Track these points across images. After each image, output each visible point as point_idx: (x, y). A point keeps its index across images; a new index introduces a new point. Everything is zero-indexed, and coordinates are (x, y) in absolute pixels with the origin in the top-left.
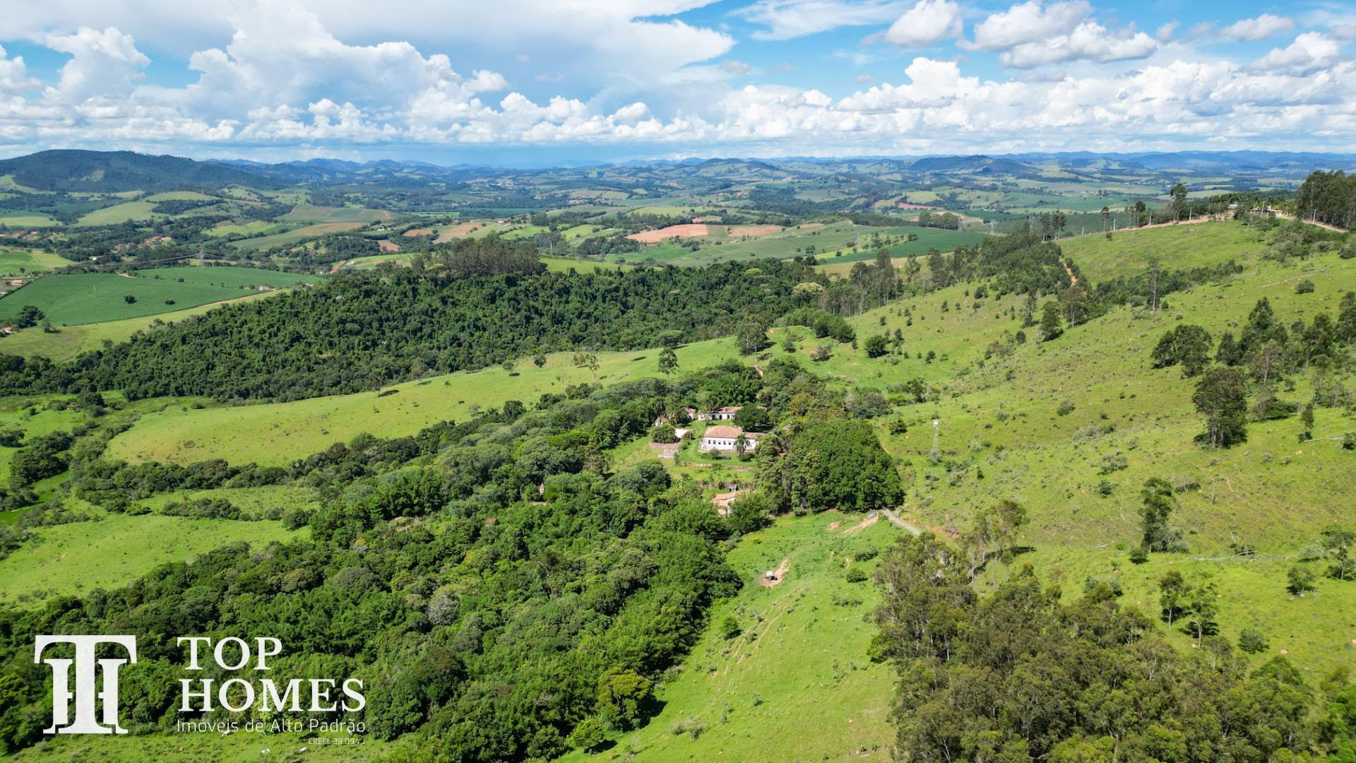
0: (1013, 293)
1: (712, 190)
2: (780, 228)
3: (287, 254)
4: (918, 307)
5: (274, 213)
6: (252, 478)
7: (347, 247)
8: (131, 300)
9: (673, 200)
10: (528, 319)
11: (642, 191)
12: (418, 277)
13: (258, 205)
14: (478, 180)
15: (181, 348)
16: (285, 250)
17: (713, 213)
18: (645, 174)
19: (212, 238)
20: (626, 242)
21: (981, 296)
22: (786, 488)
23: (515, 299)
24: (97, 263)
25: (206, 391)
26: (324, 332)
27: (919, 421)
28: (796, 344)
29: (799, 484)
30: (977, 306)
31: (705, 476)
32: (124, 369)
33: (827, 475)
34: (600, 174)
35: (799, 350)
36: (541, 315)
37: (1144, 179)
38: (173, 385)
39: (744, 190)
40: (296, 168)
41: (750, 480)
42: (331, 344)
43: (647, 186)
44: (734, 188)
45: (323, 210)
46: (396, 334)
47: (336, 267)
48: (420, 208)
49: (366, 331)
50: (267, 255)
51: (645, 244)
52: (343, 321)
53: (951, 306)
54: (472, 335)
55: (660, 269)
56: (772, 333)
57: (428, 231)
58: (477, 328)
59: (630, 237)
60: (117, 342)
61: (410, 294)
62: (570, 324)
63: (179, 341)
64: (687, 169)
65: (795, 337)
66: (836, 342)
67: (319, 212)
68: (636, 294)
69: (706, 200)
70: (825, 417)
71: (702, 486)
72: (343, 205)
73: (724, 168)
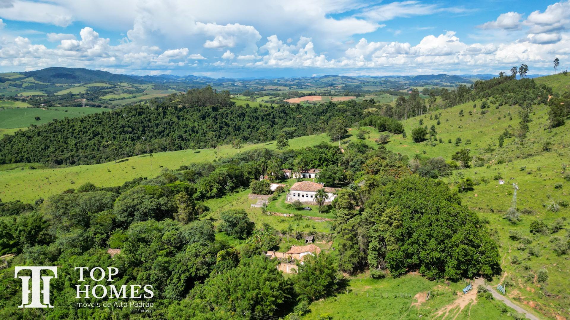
0: (507, 105)
1: (326, 86)
2: (354, 97)
4: (443, 114)
5: (135, 91)
8: (37, 119)
10: (221, 128)
11: (295, 87)
12: (168, 106)
13: (130, 89)
14: (227, 83)
15: (37, 138)
16: (132, 104)
18: (297, 81)
19: (103, 100)
20: (283, 102)
21: (485, 107)
22: (362, 246)
23: (215, 118)
26: (112, 131)
27: (483, 180)
28: (366, 136)
29: (376, 244)
30: (483, 113)
31: (285, 226)
33: (410, 235)
34: (279, 81)
35: (367, 139)
36: (229, 126)
38: (25, 157)
39: (339, 86)
40: (153, 77)
41: (327, 232)
42: (114, 138)
43: (298, 85)
44: (335, 86)
45: (155, 90)
52: (123, 127)
53: (466, 113)
54: (190, 135)
55: (293, 106)
56: (350, 130)
58: (193, 132)
59: (286, 101)
61: (162, 114)
62: (244, 131)
64: (316, 79)
65: (365, 132)
66: (391, 134)
67: (153, 91)
68: (280, 117)
69: (322, 89)
70: (397, 175)
71: (281, 236)
72: (167, 90)
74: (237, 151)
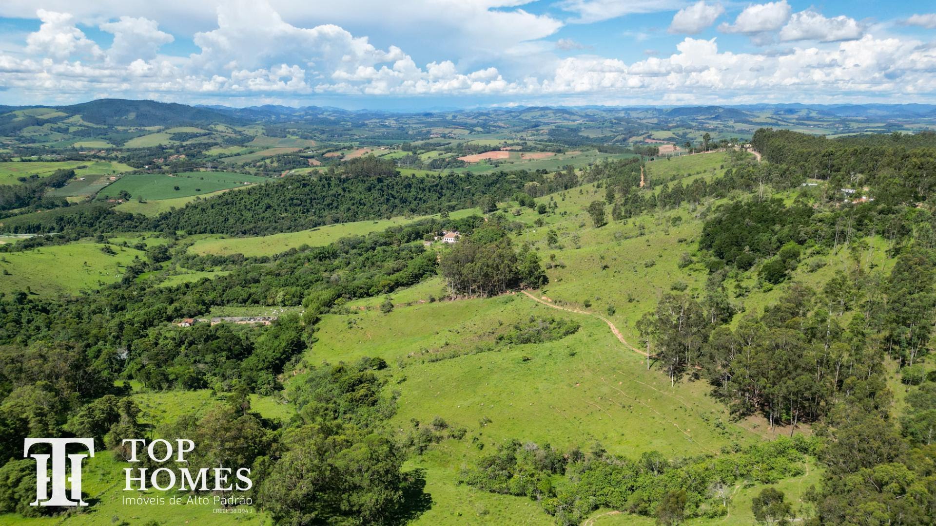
0: (614, 186)
1: (525, 128)
2: (554, 154)
3: (254, 166)
5: (243, 141)
6: (256, 260)
7: (290, 162)
8: (177, 189)
9: (497, 135)
10: (388, 200)
11: (479, 129)
12: (331, 177)
13: (233, 135)
14: (373, 121)
15: (211, 211)
16: (253, 163)
17: (518, 144)
18: (484, 118)
19: (209, 156)
20: (457, 162)
21: (599, 187)
23: (381, 190)
24: (148, 169)
25: (225, 231)
26: (282, 204)
28: (509, 209)
30: (596, 192)
32: (183, 221)
34: (454, 117)
35: (509, 212)
36: (395, 198)
37: (825, 124)
38: (209, 228)
39: (545, 129)
40: (254, 111)
42: (286, 210)
43: (483, 126)
44: (539, 128)
45: (273, 139)
46: (319, 206)
47: (284, 174)
48: (334, 139)
49: (304, 204)
50: (243, 166)
51: (469, 163)
52: (292, 199)
54: (358, 207)
55: (463, 175)
56: (500, 205)
57: (339, 153)
58: (361, 204)
59: (460, 159)
60: (177, 208)
61: (326, 186)
62: (410, 203)
63: (210, 207)
64: (513, 114)
65: (510, 206)
66: (526, 208)
67: (271, 141)
68: (448, 188)
69: (519, 135)
72: (286, 137)
73: (539, 113)
74: (409, 222)
